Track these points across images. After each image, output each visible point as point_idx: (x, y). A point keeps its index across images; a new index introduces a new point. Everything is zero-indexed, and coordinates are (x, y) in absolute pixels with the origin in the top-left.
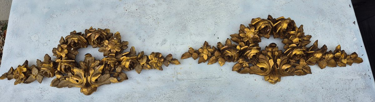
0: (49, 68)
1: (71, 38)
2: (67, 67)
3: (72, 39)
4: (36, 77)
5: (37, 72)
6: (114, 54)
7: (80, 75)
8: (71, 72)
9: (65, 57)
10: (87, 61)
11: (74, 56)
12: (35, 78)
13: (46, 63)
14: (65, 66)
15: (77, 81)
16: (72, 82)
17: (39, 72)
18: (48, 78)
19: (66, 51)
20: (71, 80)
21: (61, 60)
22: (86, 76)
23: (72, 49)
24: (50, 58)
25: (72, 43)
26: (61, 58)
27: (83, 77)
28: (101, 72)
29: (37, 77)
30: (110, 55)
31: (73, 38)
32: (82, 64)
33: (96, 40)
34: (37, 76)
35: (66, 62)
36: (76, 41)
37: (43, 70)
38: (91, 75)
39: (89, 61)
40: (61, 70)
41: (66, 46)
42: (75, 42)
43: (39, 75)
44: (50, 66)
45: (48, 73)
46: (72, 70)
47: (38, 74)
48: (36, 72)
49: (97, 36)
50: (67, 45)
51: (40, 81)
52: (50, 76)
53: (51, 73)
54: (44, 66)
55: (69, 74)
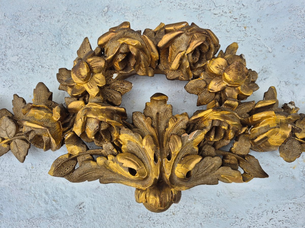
0: (49, 125)
1: (120, 37)
2: (103, 127)
3: (122, 42)
4: (9, 143)
5: (13, 132)
6: (236, 103)
7: (141, 155)
8: (111, 140)
9: (98, 95)
10: (154, 115)
11: (118, 96)
12: (6, 146)
13: (39, 108)
14: (100, 122)
15: (132, 172)
16: (115, 170)
17: (17, 131)
18: (42, 151)
19: (99, 78)
20: (112, 165)
21: (86, 103)
22: (159, 159)
23: (115, 76)
24: (49, 94)
25: (120, 58)
26: (84, 96)
27: (152, 163)
28: (197, 149)
29: (12, 144)
30: (227, 105)
31: (127, 40)
32: (140, 122)
33: (190, 55)
34: (11, 141)
35: (102, 111)
36: (134, 52)
37: (30, 130)
38: (173, 158)
39: (158, 114)
40: (84, 133)
41: (102, 64)
42: (128, 55)
43: (17, 141)
44: (50, 119)
45: (45, 138)
46: (115, 135)
47: (14, 136)
48: (9, 130)
49: (195, 44)
50: (106, 61)
51: (22, 156)
52: (49, 146)
53: (53, 140)
54: (33, 117)
55: (104, 146)
